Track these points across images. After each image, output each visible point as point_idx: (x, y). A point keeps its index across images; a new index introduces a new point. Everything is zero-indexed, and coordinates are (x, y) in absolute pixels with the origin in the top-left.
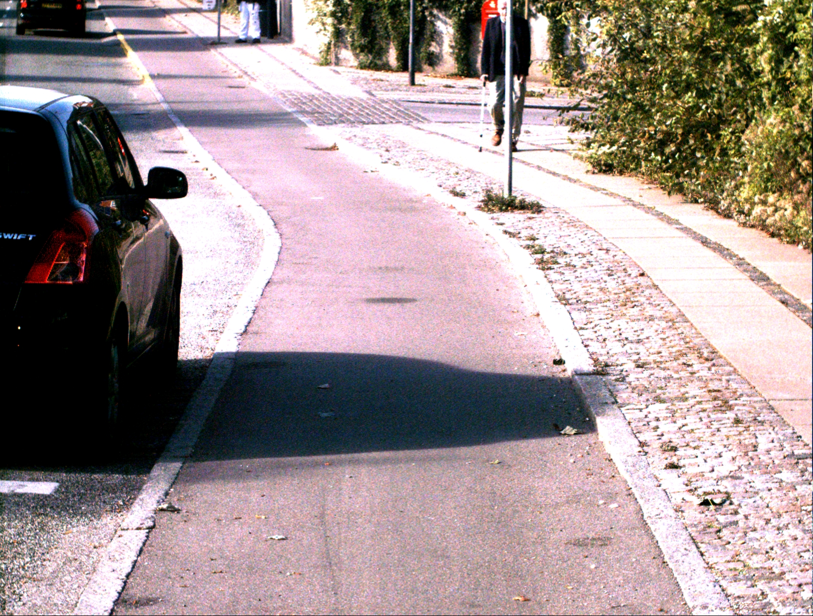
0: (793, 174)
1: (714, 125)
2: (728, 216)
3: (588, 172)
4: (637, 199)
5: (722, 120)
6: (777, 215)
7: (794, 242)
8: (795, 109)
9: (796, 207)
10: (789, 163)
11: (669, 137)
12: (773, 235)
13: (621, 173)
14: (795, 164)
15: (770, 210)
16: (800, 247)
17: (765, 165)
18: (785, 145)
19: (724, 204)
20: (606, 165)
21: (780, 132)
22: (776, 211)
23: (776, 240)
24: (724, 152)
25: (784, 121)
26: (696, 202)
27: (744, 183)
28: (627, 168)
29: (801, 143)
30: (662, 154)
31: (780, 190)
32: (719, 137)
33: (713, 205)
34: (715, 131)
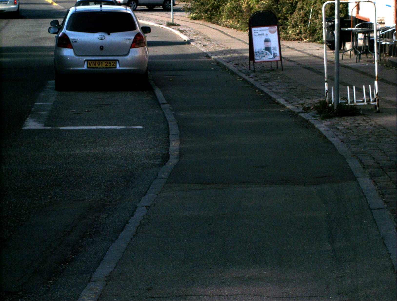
0: (233, 15)
1: (218, 7)
2: (220, 25)
3: (190, 20)
4: (201, 24)
5: (220, 5)
6: (229, 24)
7: (232, 28)
8: (233, 2)
9: (233, 22)
10: (232, 13)
11: (208, 9)
12: (228, 27)
13: (198, 20)
14: (233, 13)
15: (228, 23)
16: (232, 29)
17: (227, 13)
18: (231, 9)
19: (219, 22)
20: (195, 18)
21: (230, 6)
22: (229, 22)
23: (228, 28)
24: (220, 12)
25: (230, 4)
26: (214, 23)
27: (223, 18)
28: (200, 18)
29: (234, 9)
30: (207, 14)
31: (230, 18)
32: (219, 9)
33: (217, 23)
34: (219, 8)
